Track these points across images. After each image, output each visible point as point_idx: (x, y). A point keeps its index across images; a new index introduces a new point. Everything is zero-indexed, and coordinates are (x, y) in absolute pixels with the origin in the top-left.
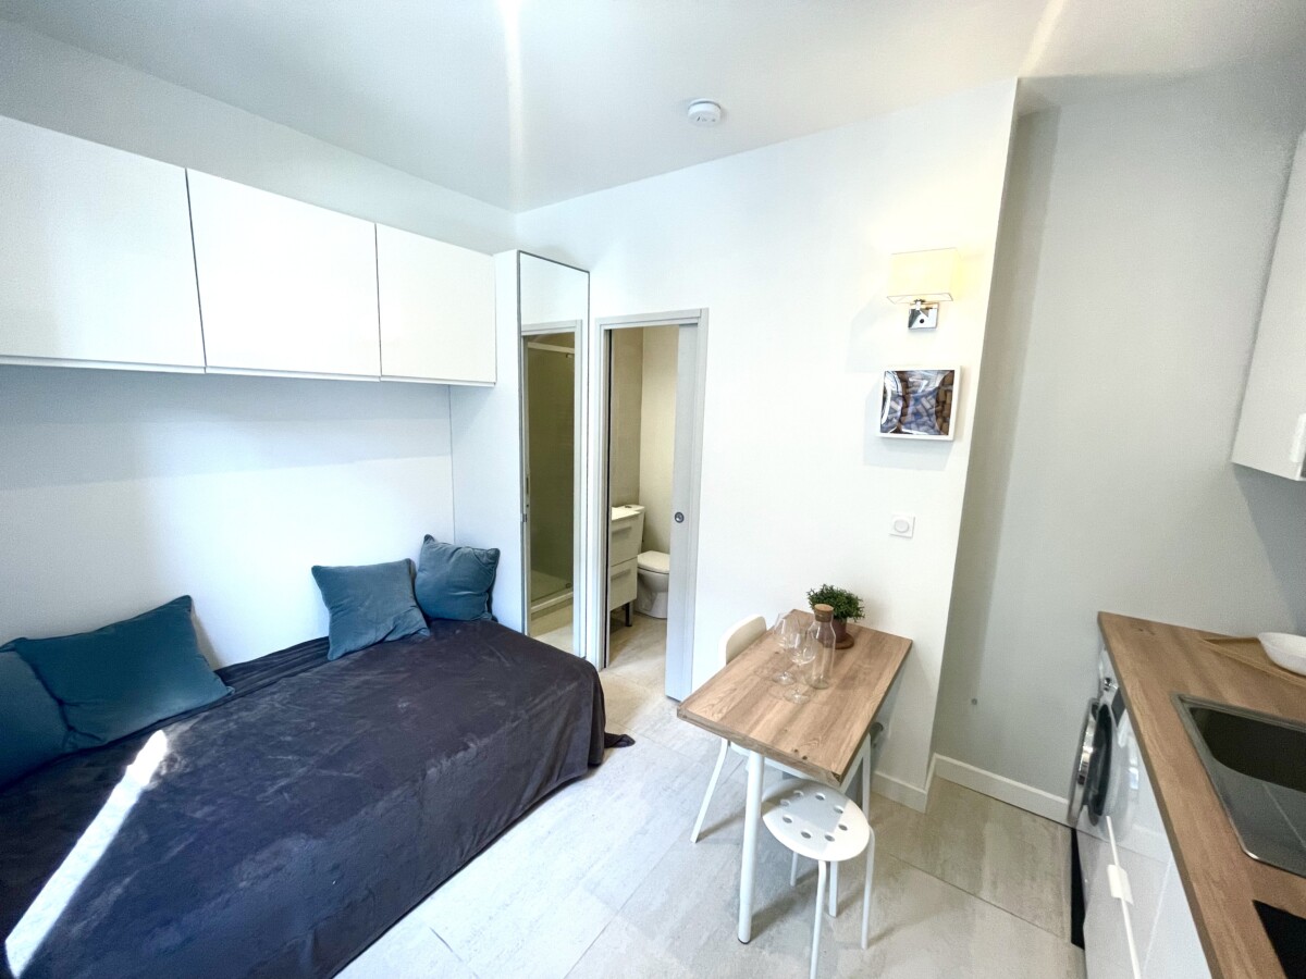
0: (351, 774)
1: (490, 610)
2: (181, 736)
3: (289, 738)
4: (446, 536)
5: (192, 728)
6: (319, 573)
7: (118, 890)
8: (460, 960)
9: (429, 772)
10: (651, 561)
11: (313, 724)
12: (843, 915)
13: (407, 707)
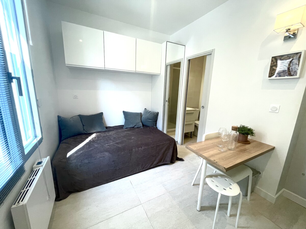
1: (156, 125)
5: (100, 134)
6: (124, 112)
8: (133, 188)
9: (133, 150)
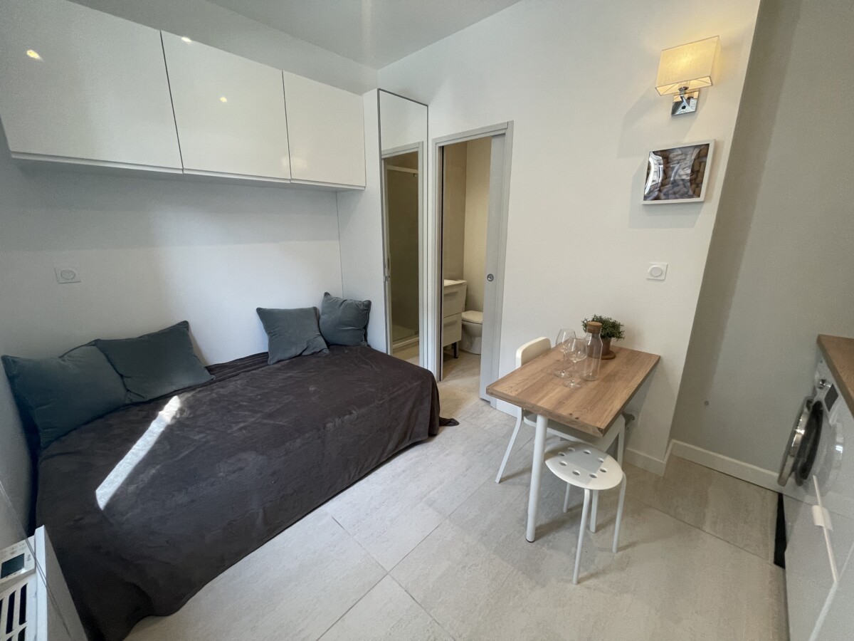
0: (281, 423)
1: (366, 340)
2: (187, 399)
3: (245, 403)
4: (337, 293)
5: (192, 396)
6: (261, 312)
7: (153, 471)
8: (349, 534)
9: (328, 425)
10: (472, 316)
11: (259, 397)
12: (600, 532)
13: (315, 391)
